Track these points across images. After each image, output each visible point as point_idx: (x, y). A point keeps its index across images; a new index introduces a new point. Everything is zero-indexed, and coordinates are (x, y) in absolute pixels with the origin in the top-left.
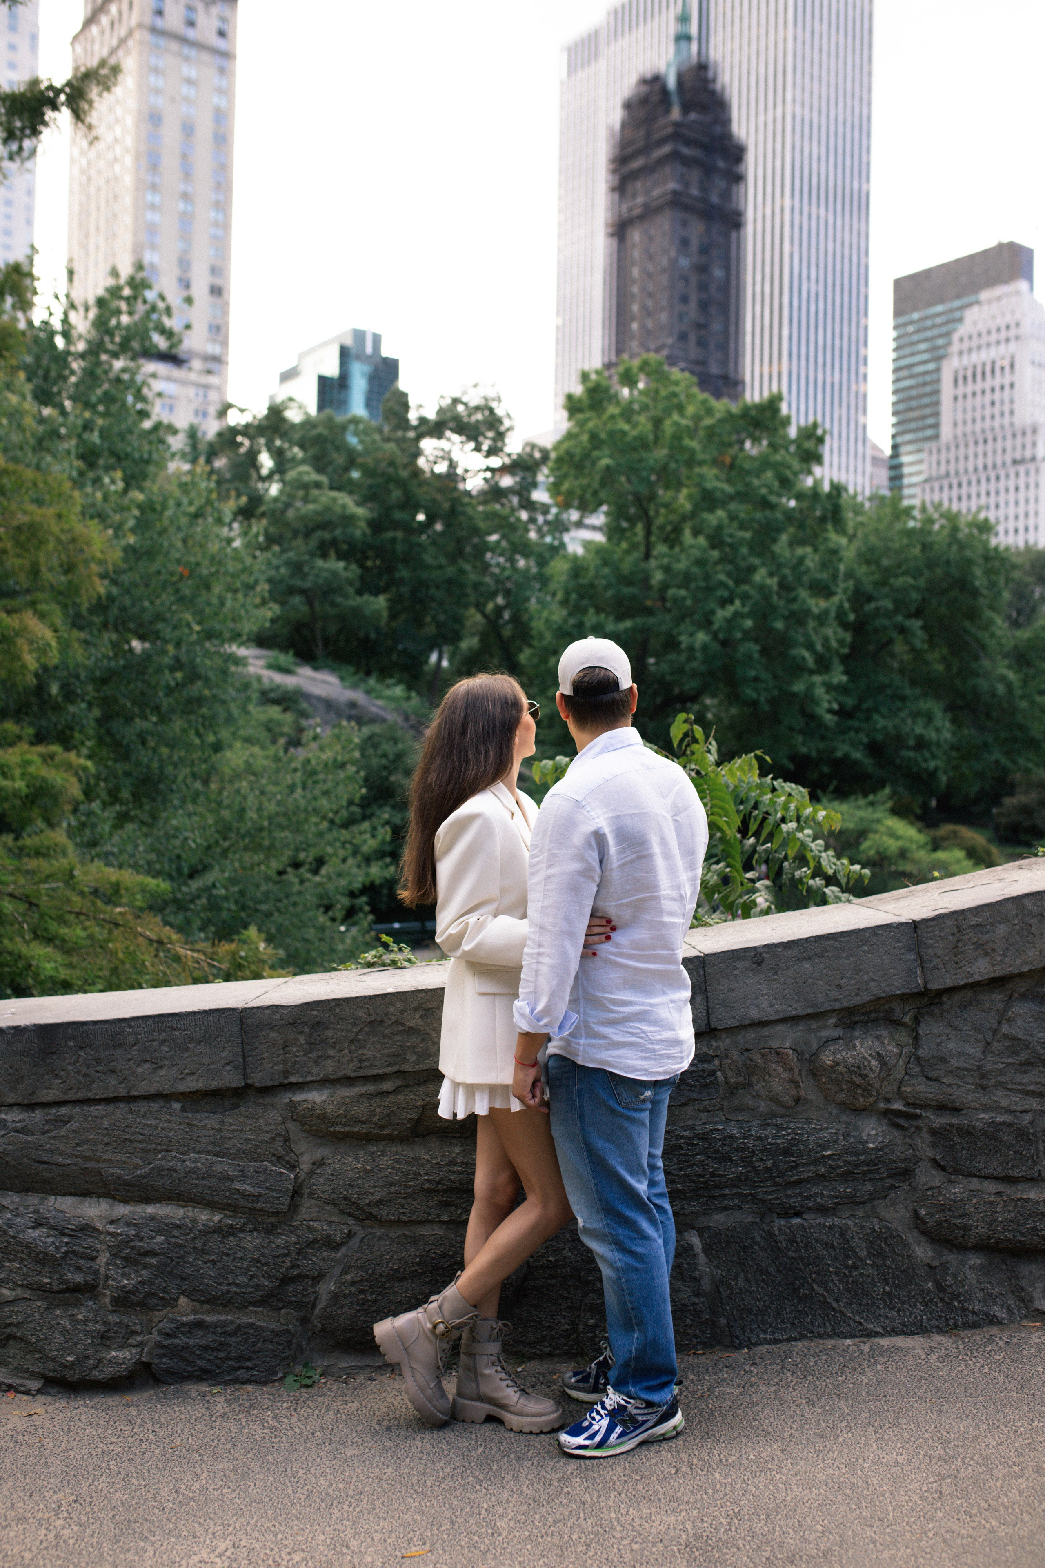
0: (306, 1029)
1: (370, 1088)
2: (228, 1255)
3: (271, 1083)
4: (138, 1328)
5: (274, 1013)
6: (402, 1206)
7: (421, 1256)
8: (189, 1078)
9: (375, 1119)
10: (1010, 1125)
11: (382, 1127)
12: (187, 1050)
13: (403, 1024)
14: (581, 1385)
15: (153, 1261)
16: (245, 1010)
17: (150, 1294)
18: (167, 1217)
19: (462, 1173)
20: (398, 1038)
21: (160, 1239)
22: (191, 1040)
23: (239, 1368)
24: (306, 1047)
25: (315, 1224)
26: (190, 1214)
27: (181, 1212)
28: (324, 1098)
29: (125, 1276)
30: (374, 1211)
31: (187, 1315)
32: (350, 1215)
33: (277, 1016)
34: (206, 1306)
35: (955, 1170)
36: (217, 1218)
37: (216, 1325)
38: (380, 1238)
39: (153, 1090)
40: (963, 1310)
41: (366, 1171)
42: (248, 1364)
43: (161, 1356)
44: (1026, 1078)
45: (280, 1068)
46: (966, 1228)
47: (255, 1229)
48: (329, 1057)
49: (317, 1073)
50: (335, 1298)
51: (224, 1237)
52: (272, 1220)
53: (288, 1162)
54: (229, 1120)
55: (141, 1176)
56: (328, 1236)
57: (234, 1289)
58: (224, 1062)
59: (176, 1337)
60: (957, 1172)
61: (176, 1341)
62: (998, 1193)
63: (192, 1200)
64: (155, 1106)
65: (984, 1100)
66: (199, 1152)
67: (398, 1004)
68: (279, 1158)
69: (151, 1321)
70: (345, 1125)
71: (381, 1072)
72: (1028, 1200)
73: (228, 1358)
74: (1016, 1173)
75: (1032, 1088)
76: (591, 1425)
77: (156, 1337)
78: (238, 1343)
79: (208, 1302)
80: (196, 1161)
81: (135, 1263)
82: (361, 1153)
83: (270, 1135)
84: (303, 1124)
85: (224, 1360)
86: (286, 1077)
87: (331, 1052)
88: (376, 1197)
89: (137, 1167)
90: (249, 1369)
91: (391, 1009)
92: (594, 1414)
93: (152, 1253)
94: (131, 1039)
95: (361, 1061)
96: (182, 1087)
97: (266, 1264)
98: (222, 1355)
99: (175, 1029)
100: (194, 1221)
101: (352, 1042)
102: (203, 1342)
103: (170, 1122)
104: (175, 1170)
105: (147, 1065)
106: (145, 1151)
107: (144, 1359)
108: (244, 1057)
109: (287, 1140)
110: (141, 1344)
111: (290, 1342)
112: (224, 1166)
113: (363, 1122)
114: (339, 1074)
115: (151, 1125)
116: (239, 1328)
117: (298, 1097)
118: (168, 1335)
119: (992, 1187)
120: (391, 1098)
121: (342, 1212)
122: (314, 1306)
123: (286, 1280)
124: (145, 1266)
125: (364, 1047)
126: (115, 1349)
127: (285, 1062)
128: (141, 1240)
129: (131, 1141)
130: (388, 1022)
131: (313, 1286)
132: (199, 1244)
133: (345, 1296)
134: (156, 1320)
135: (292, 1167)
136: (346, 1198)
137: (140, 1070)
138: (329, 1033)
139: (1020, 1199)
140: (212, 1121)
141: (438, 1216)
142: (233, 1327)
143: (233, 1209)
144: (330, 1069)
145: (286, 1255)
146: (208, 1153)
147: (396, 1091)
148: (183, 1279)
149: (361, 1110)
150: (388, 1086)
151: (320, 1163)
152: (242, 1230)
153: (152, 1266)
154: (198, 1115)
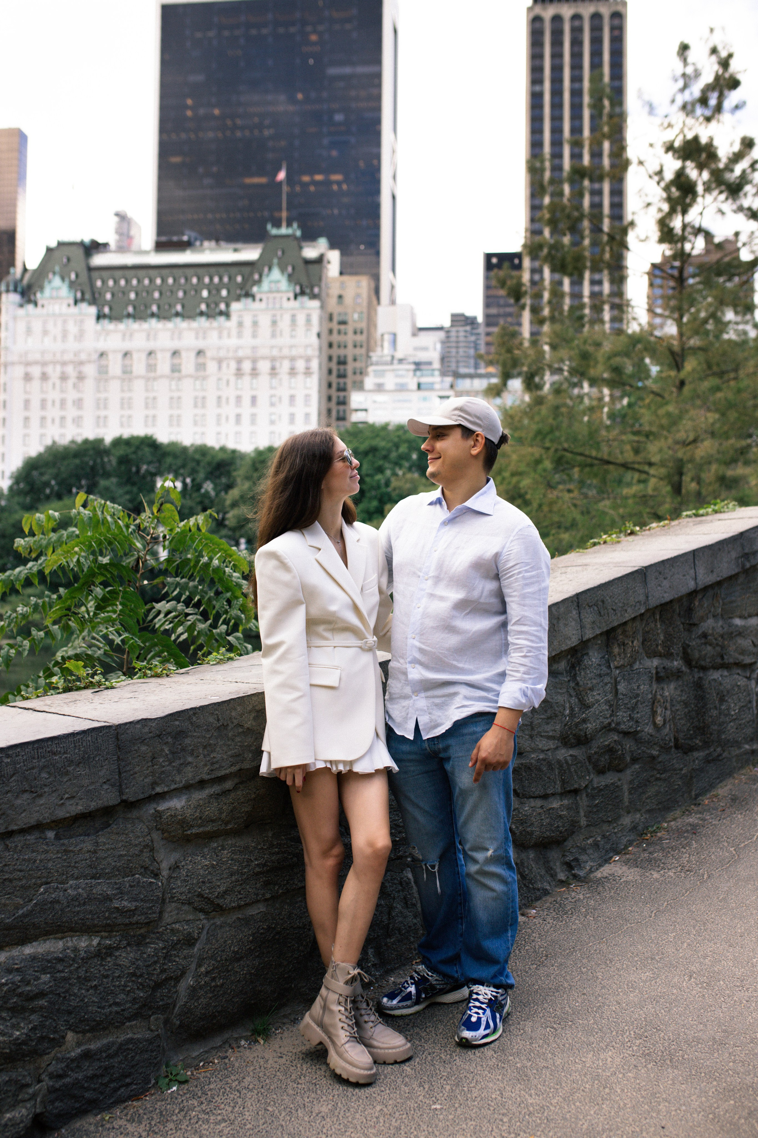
0: (170, 740)
1: (216, 789)
2: (107, 977)
3: (141, 796)
4: (28, 1080)
5: (144, 726)
6: (239, 892)
7: (253, 934)
8: (68, 803)
9: (223, 816)
10: (544, 760)
11: (226, 824)
12: (67, 773)
13: (242, 726)
14: (404, 1004)
15: (43, 1002)
16: (120, 726)
17: (42, 1038)
18: (49, 953)
19: (278, 853)
20: (238, 739)
21: (45, 978)
22: (71, 762)
23: (118, 1089)
24: (170, 756)
25: (177, 926)
26: (70, 944)
27: (60, 944)
28: (183, 803)
29: (14, 1027)
30: (220, 901)
31: (73, 1050)
32: (201, 910)
33: (146, 730)
34: (89, 1035)
35: (523, 795)
36: (95, 942)
37: (100, 1051)
38: (221, 927)
39: (33, 822)
40: (534, 889)
41: (213, 866)
42: (128, 1080)
43: (52, 1102)
44: (548, 728)
45: (148, 780)
46: (532, 833)
47: (129, 944)
48: (189, 763)
49: (181, 780)
50: (193, 991)
51: (103, 959)
52: (142, 931)
53: (152, 872)
54: (102, 840)
55: (24, 916)
56: (189, 934)
57: (115, 1009)
58: (101, 781)
59: (68, 1076)
60: (525, 796)
61: (68, 1080)
62: (542, 807)
63: (72, 930)
64: (31, 838)
65: (533, 745)
66: (77, 879)
67: (239, 709)
68: (146, 868)
69: (38, 1068)
70: (200, 826)
71: (227, 771)
72: (553, 809)
73: (111, 1081)
74: (549, 791)
75: (551, 734)
76: (479, 1019)
77: (47, 1082)
78: (120, 1063)
79: (92, 1030)
80: (77, 887)
81: (24, 1009)
82: (206, 850)
83: (138, 848)
84: (163, 831)
85: (106, 1085)
86: (153, 789)
87: (190, 759)
88: (222, 889)
89: (17, 908)
90: (128, 1085)
91: (233, 714)
92: (476, 1010)
93: (41, 994)
94: (9, 770)
95: (213, 764)
96: (61, 813)
97: (141, 976)
98: (106, 1079)
99: (55, 754)
100: (76, 950)
101: (205, 747)
102: (90, 1073)
103: (47, 852)
104: (58, 902)
105: (26, 796)
106: (24, 887)
107: (38, 1111)
108: (120, 773)
109: (152, 850)
110: (34, 1096)
111: (159, 1046)
112: (102, 887)
113: (213, 821)
114: (197, 779)
115: (29, 860)
116: (121, 1044)
117: (162, 807)
118: (60, 1077)
119: (539, 803)
120: (233, 795)
121: (195, 909)
122: (175, 1006)
123: (158, 986)
124: (33, 1011)
125: (213, 751)
126: (7, 1111)
127: (153, 773)
128: (28, 983)
129: (11, 881)
130: (231, 726)
131: (175, 986)
132: (82, 974)
133: (201, 988)
134: (43, 1065)
135: (156, 875)
136: (200, 895)
137: (19, 802)
138: (188, 741)
139: (550, 809)
140: (87, 844)
141: (263, 895)
142: (115, 1048)
143: (109, 928)
144: (190, 775)
145: (155, 963)
146: (85, 877)
147: (235, 788)
148: (70, 1013)
149: (212, 810)
150: (229, 785)
151: (175, 867)
152: (117, 948)
153: (41, 1008)
154: (73, 840)
